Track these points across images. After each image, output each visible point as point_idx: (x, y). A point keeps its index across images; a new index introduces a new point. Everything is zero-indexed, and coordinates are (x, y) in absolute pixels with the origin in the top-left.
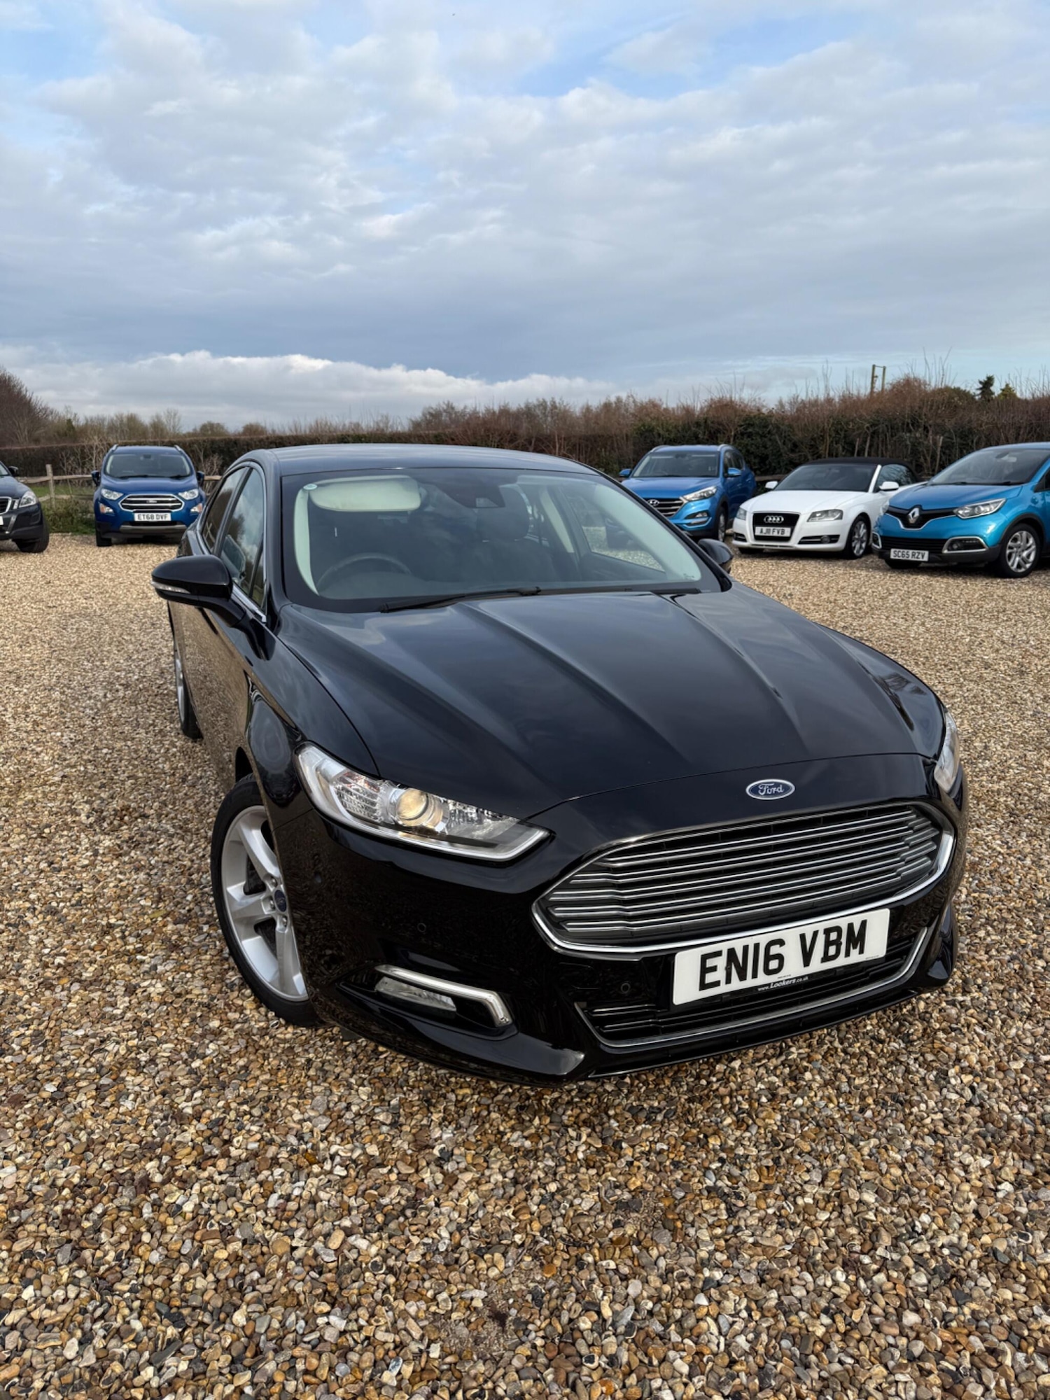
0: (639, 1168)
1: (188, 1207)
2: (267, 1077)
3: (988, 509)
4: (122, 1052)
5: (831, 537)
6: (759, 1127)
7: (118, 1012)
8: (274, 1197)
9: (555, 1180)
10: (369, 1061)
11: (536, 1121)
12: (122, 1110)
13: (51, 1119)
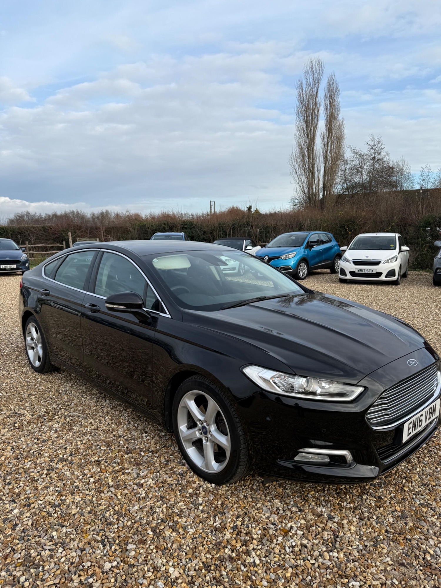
0: (394, 503)
1: (257, 562)
2: (236, 505)
3: (291, 256)
4: (165, 510)
5: (233, 268)
6: (415, 481)
7: (144, 495)
8: (287, 548)
9: (373, 515)
10: (266, 490)
11: (348, 497)
12: (190, 533)
13: (165, 544)
